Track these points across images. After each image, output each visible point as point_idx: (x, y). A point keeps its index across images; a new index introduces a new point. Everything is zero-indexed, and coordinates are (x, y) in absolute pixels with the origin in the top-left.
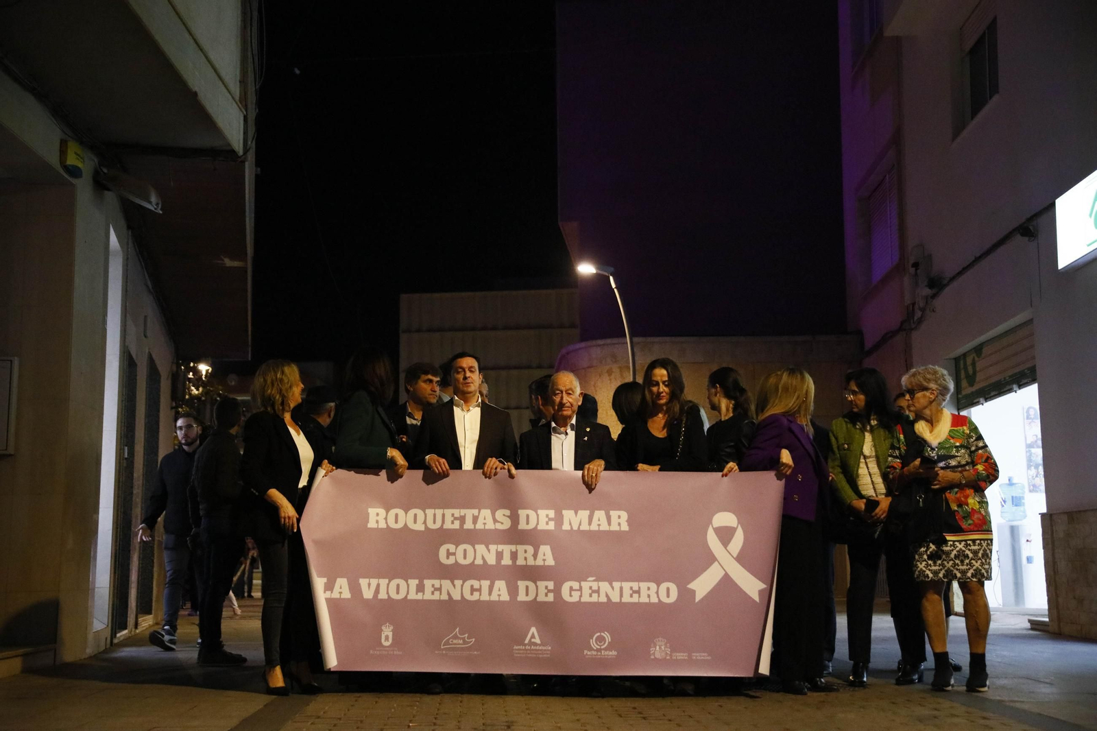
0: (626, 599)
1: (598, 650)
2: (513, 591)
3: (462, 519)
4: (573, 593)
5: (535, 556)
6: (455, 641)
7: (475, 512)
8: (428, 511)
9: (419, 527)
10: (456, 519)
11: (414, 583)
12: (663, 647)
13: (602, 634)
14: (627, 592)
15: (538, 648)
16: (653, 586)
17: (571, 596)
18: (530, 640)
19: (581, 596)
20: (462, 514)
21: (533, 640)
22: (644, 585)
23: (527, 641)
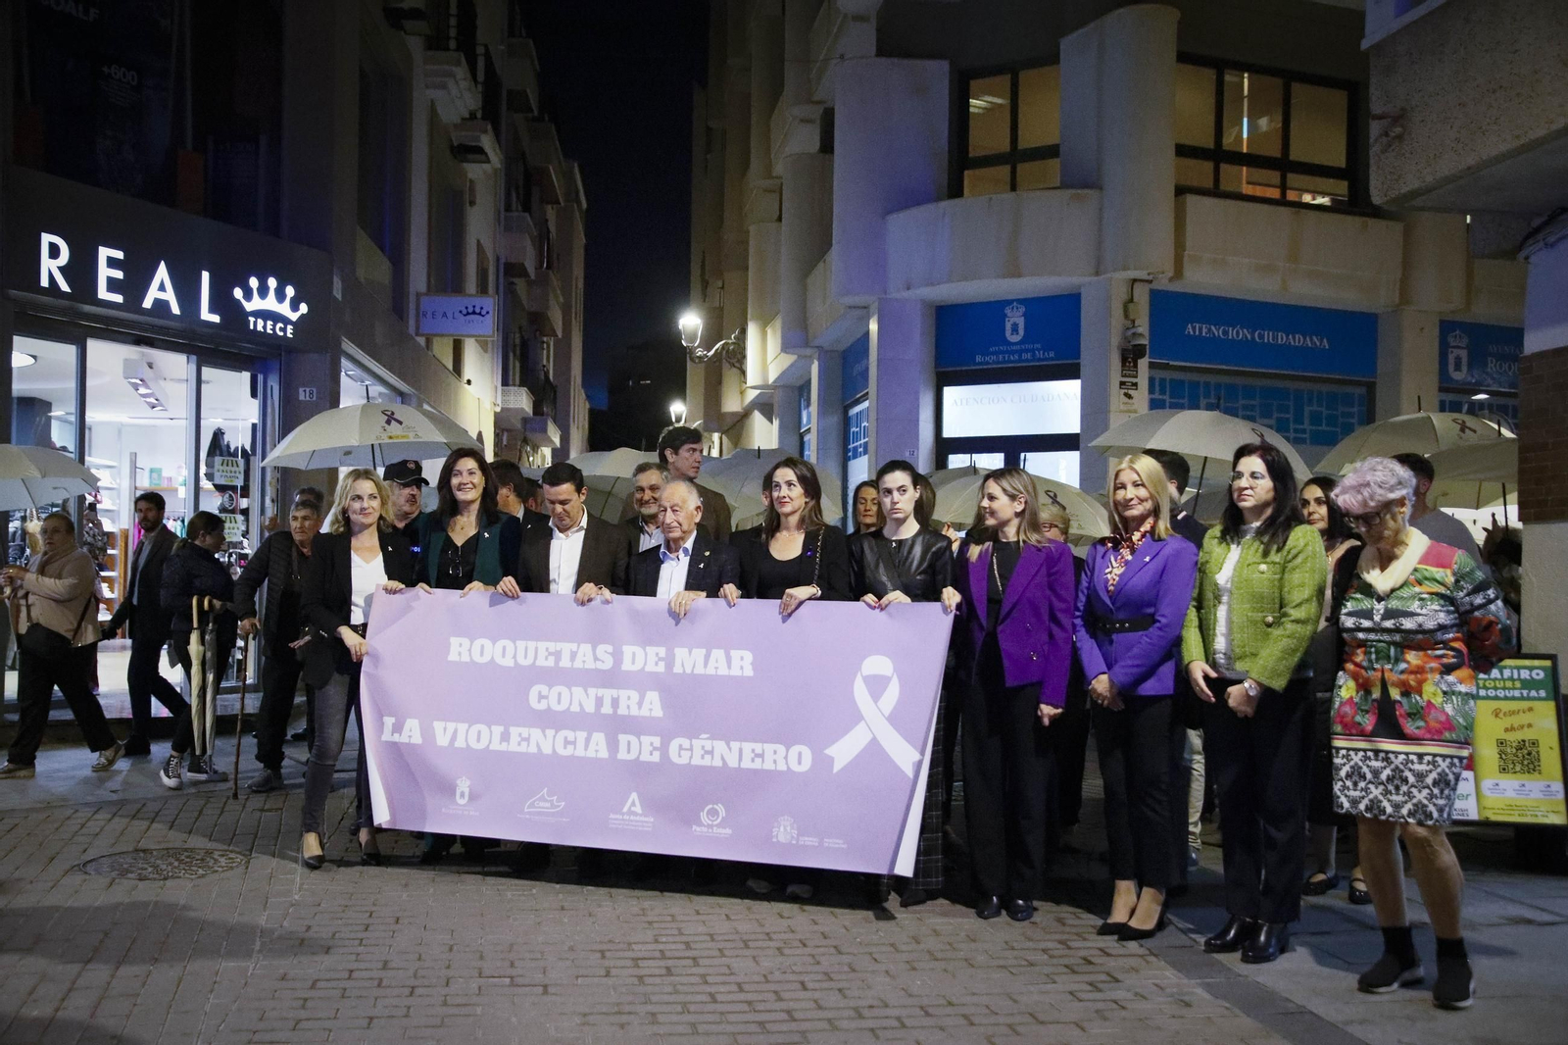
0: (746, 764)
1: (710, 826)
2: (613, 745)
3: (558, 655)
4: (682, 752)
5: (640, 704)
6: (542, 804)
7: (574, 646)
8: (519, 643)
9: (508, 662)
10: (550, 654)
11: (498, 730)
12: (788, 829)
13: (715, 806)
14: (747, 755)
15: (638, 818)
16: (781, 749)
17: (680, 756)
18: (630, 807)
19: (691, 757)
20: (558, 649)
21: (633, 809)
22: (769, 748)
23: (625, 810)
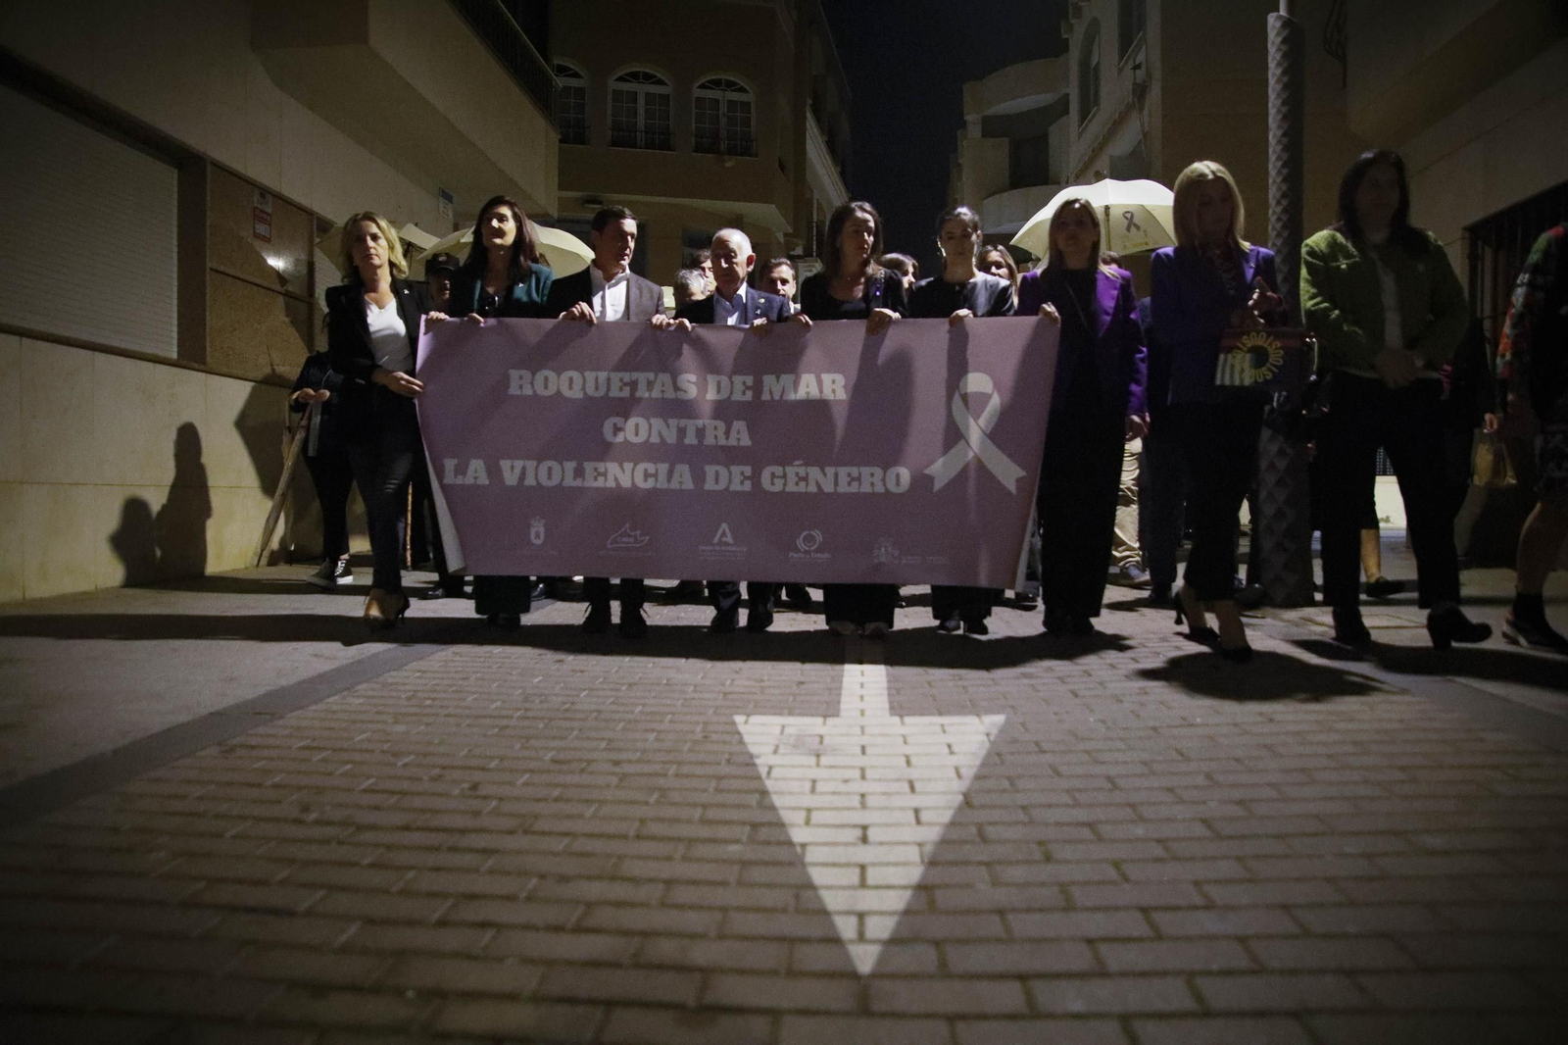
0: (843, 488)
1: (806, 552)
2: (699, 477)
3: (634, 385)
4: (776, 480)
5: (727, 433)
6: (625, 539)
7: (651, 376)
8: (587, 374)
9: (576, 394)
10: (626, 384)
11: (570, 466)
12: (889, 549)
13: (812, 532)
14: (843, 480)
15: (730, 548)
16: (878, 471)
17: (773, 484)
18: (720, 538)
19: (785, 485)
20: (634, 378)
21: (724, 539)
22: (866, 471)
23: (716, 540)
